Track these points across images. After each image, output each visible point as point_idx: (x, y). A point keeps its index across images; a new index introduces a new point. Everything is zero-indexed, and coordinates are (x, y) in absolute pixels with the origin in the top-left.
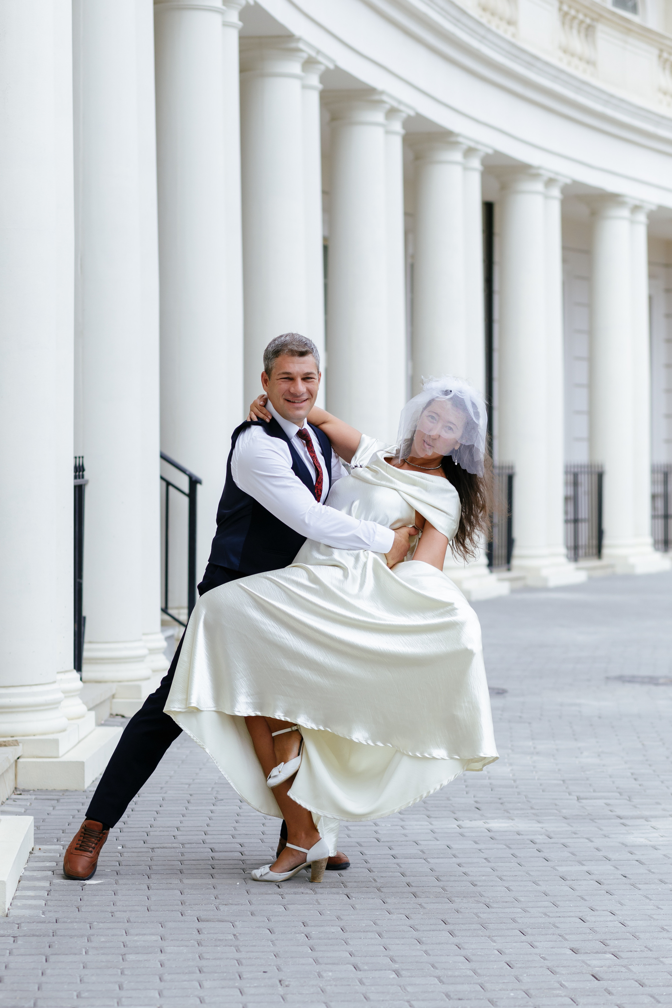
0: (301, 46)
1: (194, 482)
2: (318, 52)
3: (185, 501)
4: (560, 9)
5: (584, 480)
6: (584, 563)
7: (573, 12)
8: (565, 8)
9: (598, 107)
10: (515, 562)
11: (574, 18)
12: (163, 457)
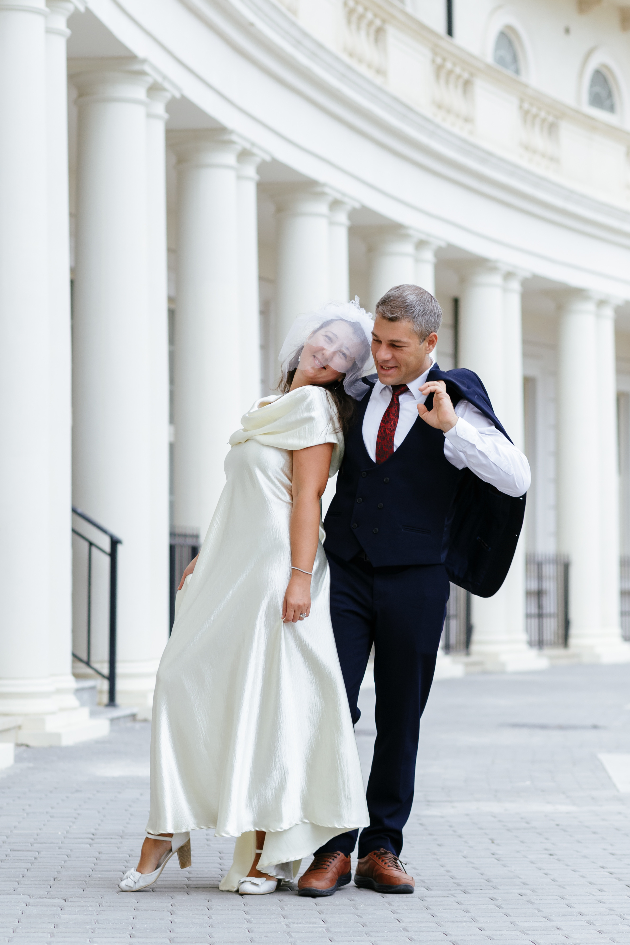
0: (234, 138)
1: (115, 543)
2: (253, 144)
3: (106, 560)
4: (521, 107)
5: (549, 570)
6: (548, 651)
7: (534, 110)
8: (526, 106)
9: (559, 202)
10: (475, 647)
11: (535, 116)
12: (74, 511)
